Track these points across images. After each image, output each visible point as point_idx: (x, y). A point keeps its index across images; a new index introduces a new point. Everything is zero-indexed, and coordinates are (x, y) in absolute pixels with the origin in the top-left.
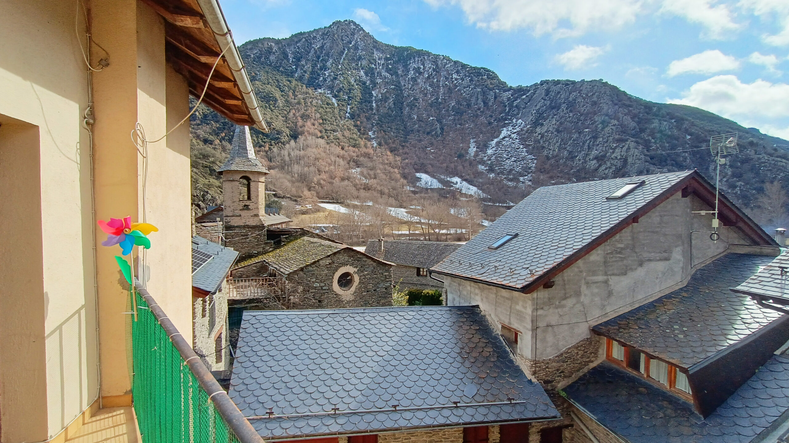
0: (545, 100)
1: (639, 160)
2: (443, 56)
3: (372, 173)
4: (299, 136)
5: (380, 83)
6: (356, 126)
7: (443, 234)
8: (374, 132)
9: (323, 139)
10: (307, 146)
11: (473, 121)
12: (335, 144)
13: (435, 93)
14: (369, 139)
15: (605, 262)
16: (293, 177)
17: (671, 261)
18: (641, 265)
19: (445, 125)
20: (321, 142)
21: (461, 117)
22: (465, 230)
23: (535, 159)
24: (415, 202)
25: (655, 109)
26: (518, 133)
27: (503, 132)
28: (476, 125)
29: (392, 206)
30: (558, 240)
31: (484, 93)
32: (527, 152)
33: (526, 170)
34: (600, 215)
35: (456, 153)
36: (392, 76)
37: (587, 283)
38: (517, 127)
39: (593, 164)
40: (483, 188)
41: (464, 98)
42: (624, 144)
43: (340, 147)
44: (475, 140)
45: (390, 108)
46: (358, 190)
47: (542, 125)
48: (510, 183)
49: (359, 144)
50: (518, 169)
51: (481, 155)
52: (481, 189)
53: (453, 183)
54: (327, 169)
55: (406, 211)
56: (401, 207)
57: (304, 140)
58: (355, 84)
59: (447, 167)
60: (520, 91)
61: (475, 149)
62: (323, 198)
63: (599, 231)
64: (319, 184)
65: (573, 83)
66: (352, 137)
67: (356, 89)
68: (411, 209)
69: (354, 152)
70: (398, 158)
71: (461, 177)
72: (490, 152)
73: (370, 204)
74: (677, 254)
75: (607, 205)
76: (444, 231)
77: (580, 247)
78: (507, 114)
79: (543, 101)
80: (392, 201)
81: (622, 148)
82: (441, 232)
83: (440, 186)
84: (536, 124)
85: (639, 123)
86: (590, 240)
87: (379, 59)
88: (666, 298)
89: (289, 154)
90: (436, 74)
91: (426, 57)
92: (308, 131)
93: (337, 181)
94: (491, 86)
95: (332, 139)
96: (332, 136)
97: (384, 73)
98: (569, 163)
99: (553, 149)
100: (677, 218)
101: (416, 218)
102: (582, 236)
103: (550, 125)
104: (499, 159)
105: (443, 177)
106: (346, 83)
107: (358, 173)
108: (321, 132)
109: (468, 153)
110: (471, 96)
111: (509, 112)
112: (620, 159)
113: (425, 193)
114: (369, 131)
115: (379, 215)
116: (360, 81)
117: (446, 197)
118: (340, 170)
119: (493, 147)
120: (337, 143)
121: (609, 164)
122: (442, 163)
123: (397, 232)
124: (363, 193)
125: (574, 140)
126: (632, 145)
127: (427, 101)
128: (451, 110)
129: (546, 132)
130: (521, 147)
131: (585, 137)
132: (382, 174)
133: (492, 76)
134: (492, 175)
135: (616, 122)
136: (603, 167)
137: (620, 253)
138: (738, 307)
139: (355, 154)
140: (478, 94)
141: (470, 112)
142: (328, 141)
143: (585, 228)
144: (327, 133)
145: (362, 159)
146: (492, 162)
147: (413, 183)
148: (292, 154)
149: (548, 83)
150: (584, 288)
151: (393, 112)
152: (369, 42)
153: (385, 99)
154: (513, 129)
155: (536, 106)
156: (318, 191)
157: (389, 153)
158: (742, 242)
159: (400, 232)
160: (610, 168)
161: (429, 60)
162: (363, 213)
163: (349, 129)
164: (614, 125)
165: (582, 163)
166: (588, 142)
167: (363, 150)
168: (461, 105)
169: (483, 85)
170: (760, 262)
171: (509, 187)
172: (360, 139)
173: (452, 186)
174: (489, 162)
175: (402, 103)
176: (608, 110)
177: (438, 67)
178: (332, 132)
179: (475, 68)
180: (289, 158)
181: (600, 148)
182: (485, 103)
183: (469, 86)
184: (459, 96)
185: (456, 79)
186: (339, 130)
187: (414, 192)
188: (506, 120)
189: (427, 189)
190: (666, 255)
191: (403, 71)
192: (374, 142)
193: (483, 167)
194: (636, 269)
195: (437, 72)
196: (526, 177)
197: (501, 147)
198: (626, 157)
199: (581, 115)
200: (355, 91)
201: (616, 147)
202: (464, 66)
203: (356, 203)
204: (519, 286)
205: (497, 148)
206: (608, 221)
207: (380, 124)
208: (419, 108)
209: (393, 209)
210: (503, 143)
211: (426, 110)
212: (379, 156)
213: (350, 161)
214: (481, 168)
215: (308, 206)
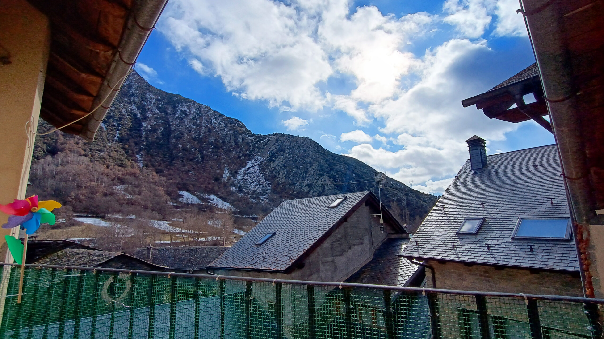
0: (276, 145)
1: (331, 187)
2: (205, 106)
3: (137, 190)
4: (58, 153)
5: (150, 117)
6: (124, 148)
7: (201, 242)
8: (142, 155)
9: (86, 157)
10: (67, 162)
11: (227, 154)
12: (100, 163)
13: (198, 131)
14: (136, 161)
15: (332, 248)
16: (44, 191)
17: (364, 245)
18: (350, 248)
19: (205, 155)
20: (85, 160)
21: (218, 150)
22: (219, 237)
23: (271, 184)
24: (178, 215)
25: (337, 158)
26: (259, 166)
27: (248, 164)
28: (229, 157)
29: (154, 219)
30: (304, 235)
31: (235, 136)
32: (265, 179)
33: (265, 192)
34: (326, 218)
35: (213, 177)
36: (161, 113)
37: (323, 263)
38: (258, 161)
39: (306, 189)
40: (234, 204)
41: (221, 138)
42: (322, 177)
43: (105, 165)
44: (228, 168)
45: (158, 138)
46: (121, 204)
47: (274, 161)
48: (253, 200)
49: (126, 165)
50: (259, 191)
51: (233, 179)
52: (232, 205)
53: (210, 199)
54: (88, 184)
55: (168, 223)
56: (164, 219)
57: (64, 157)
58: (126, 114)
59: (206, 187)
60: (260, 138)
61: (228, 175)
62: (80, 212)
63: (328, 227)
64: (77, 198)
65: (293, 136)
66: (118, 157)
67: (126, 118)
68: (174, 221)
69: (119, 171)
70: (163, 178)
71: (217, 195)
72: (239, 177)
73: (133, 217)
74: (366, 241)
75: (328, 211)
76: (202, 239)
77: (318, 238)
78: (251, 152)
79: (274, 145)
80: (155, 214)
81: (321, 179)
82: (199, 240)
83: (200, 202)
84: (270, 160)
85: (329, 165)
86: (323, 233)
87: (151, 99)
88: (364, 268)
89: (43, 169)
90: (199, 117)
91: (191, 104)
92: (69, 149)
93: (98, 196)
94: (240, 132)
95: (96, 157)
96: (97, 155)
97: (154, 110)
98: (292, 187)
99: (281, 178)
100: (364, 218)
101: (178, 229)
102: (318, 231)
103: (279, 161)
104: (246, 182)
105: (202, 195)
106: (117, 113)
107: (122, 189)
108: (85, 150)
109: (222, 177)
110: (226, 137)
111: (252, 150)
112: (321, 186)
113: (188, 208)
114: (137, 154)
115: (141, 227)
116: (131, 113)
117: (205, 211)
118: (103, 186)
119: (242, 174)
120: (102, 162)
121: (315, 190)
122: (202, 184)
123: (159, 242)
124: (126, 208)
125: (294, 173)
126: (327, 178)
127: (191, 135)
128: (210, 145)
129: (277, 166)
130: (261, 175)
131: (300, 171)
132: (147, 191)
133: (241, 125)
134: (241, 194)
135: (317, 163)
136: (312, 191)
137: (339, 241)
138: (397, 269)
139: (120, 173)
140: (230, 136)
141: (224, 147)
142: (93, 159)
143: (319, 226)
144: (92, 152)
145: (127, 177)
146: (241, 185)
147: (175, 199)
148: (47, 169)
149: (277, 135)
150: (321, 267)
151: (160, 140)
152: (143, 85)
153: (154, 130)
154: (255, 162)
155: (270, 148)
156: (75, 205)
157: (154, 174)
158: (393, 232)
159: (162, 242)
160: (316, 191)
161: (194, 107)
162: (125, 225)
163: (116, 151)
164: (316, 165)
165: (300, 187)
166: (303, 174)
167: (130, 169)
168: (218, 142)
169: (235, 130)
170: (402, 242)
171: (253, 203)
172: (127, 160)
173: (210, 202)
174: (239, 185)
175: (169, 135)
176: (313, 155)
177: (201, 113)
178: (98, 152)
179: (229, 118)
180: (43, 172)
181: (309, 179)
182: (236, 143)
183: (224, 129)
184: (217, 135)
185: (215, 123)
186: (105, 150)
187: (177, 207)
188: (250, 155)
189: (188, 204)
190: (361, 241)
191: (171, 111)
192: (141, 164)
193: (234, 188)
194: (348, 251)
195: (200, 115)
196: (265, 196)
197: (247, 174)
198: (324, 185)
199: (298, 157)
200: (126, 120)
201: (318, 178)
202: (221, 115)
203: (119, 217)
204: (283, 269)
205: (244, 175)
206: (331, 221)
207: (148, 149)
208: (184, 141)
209: (156, 221)
210: (248, 172)
211: (189, 142)
212: (146, 175)
213: (114, 178)
214: (232, 189)
215: (61, 220)
